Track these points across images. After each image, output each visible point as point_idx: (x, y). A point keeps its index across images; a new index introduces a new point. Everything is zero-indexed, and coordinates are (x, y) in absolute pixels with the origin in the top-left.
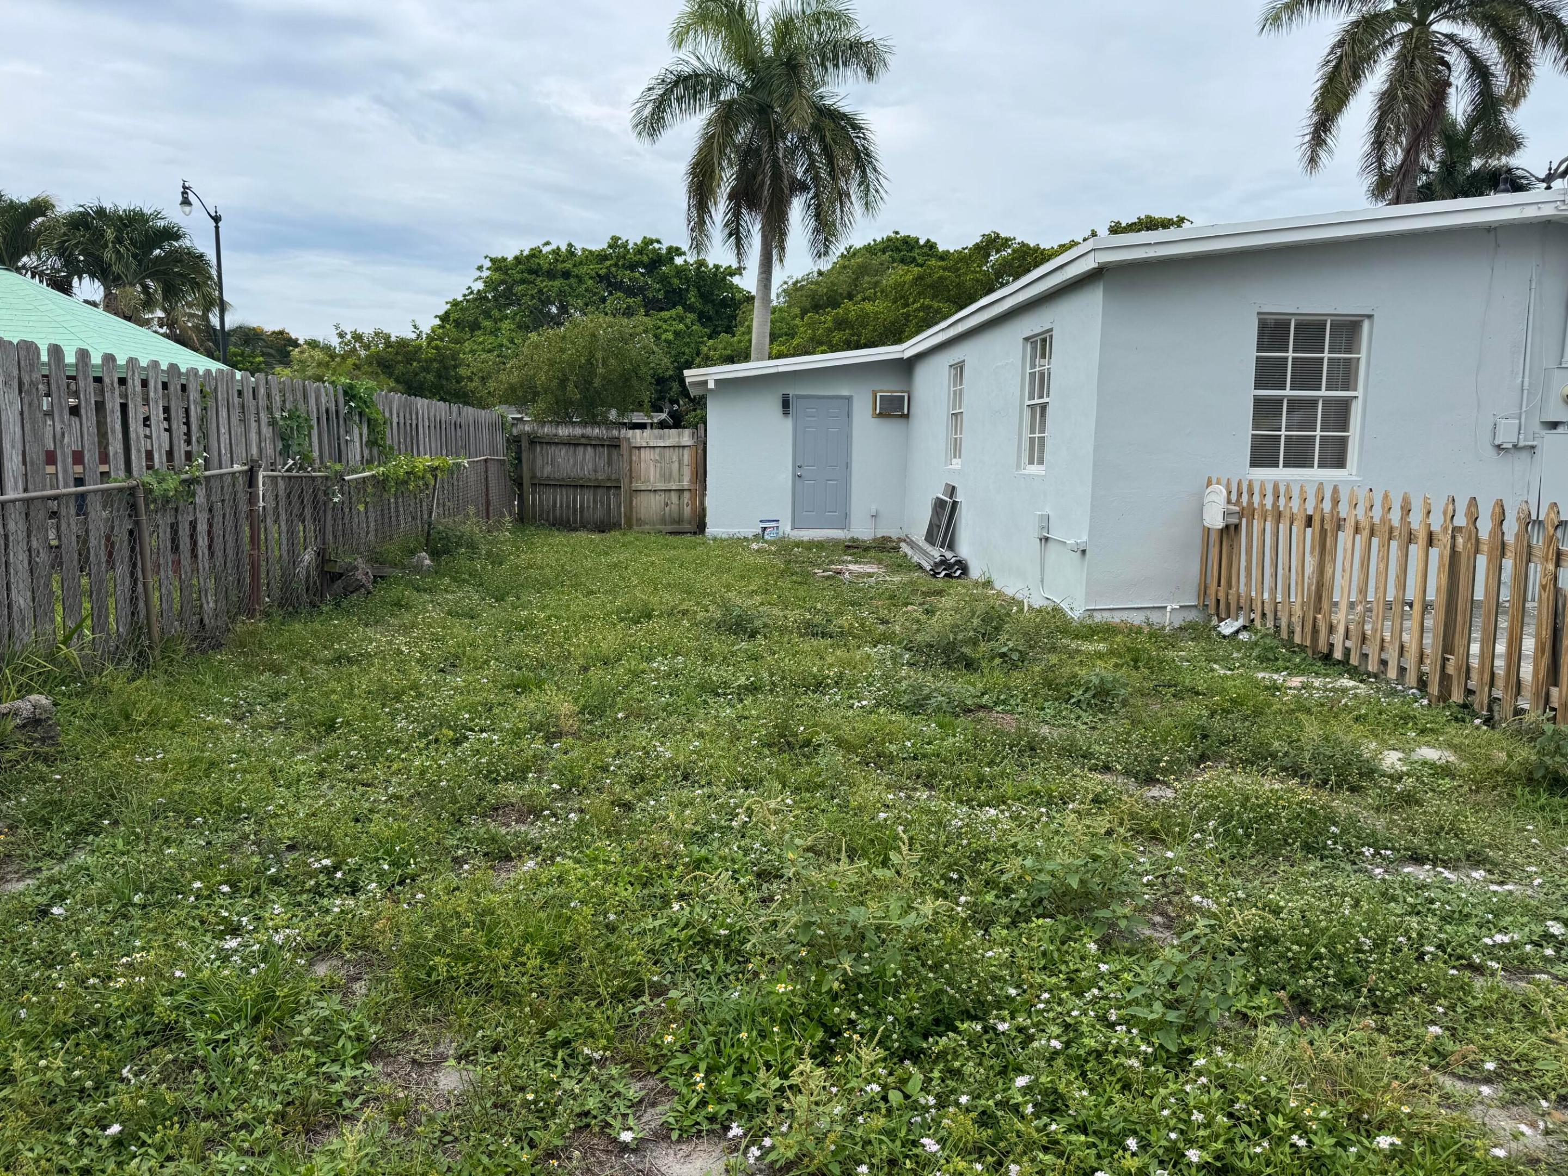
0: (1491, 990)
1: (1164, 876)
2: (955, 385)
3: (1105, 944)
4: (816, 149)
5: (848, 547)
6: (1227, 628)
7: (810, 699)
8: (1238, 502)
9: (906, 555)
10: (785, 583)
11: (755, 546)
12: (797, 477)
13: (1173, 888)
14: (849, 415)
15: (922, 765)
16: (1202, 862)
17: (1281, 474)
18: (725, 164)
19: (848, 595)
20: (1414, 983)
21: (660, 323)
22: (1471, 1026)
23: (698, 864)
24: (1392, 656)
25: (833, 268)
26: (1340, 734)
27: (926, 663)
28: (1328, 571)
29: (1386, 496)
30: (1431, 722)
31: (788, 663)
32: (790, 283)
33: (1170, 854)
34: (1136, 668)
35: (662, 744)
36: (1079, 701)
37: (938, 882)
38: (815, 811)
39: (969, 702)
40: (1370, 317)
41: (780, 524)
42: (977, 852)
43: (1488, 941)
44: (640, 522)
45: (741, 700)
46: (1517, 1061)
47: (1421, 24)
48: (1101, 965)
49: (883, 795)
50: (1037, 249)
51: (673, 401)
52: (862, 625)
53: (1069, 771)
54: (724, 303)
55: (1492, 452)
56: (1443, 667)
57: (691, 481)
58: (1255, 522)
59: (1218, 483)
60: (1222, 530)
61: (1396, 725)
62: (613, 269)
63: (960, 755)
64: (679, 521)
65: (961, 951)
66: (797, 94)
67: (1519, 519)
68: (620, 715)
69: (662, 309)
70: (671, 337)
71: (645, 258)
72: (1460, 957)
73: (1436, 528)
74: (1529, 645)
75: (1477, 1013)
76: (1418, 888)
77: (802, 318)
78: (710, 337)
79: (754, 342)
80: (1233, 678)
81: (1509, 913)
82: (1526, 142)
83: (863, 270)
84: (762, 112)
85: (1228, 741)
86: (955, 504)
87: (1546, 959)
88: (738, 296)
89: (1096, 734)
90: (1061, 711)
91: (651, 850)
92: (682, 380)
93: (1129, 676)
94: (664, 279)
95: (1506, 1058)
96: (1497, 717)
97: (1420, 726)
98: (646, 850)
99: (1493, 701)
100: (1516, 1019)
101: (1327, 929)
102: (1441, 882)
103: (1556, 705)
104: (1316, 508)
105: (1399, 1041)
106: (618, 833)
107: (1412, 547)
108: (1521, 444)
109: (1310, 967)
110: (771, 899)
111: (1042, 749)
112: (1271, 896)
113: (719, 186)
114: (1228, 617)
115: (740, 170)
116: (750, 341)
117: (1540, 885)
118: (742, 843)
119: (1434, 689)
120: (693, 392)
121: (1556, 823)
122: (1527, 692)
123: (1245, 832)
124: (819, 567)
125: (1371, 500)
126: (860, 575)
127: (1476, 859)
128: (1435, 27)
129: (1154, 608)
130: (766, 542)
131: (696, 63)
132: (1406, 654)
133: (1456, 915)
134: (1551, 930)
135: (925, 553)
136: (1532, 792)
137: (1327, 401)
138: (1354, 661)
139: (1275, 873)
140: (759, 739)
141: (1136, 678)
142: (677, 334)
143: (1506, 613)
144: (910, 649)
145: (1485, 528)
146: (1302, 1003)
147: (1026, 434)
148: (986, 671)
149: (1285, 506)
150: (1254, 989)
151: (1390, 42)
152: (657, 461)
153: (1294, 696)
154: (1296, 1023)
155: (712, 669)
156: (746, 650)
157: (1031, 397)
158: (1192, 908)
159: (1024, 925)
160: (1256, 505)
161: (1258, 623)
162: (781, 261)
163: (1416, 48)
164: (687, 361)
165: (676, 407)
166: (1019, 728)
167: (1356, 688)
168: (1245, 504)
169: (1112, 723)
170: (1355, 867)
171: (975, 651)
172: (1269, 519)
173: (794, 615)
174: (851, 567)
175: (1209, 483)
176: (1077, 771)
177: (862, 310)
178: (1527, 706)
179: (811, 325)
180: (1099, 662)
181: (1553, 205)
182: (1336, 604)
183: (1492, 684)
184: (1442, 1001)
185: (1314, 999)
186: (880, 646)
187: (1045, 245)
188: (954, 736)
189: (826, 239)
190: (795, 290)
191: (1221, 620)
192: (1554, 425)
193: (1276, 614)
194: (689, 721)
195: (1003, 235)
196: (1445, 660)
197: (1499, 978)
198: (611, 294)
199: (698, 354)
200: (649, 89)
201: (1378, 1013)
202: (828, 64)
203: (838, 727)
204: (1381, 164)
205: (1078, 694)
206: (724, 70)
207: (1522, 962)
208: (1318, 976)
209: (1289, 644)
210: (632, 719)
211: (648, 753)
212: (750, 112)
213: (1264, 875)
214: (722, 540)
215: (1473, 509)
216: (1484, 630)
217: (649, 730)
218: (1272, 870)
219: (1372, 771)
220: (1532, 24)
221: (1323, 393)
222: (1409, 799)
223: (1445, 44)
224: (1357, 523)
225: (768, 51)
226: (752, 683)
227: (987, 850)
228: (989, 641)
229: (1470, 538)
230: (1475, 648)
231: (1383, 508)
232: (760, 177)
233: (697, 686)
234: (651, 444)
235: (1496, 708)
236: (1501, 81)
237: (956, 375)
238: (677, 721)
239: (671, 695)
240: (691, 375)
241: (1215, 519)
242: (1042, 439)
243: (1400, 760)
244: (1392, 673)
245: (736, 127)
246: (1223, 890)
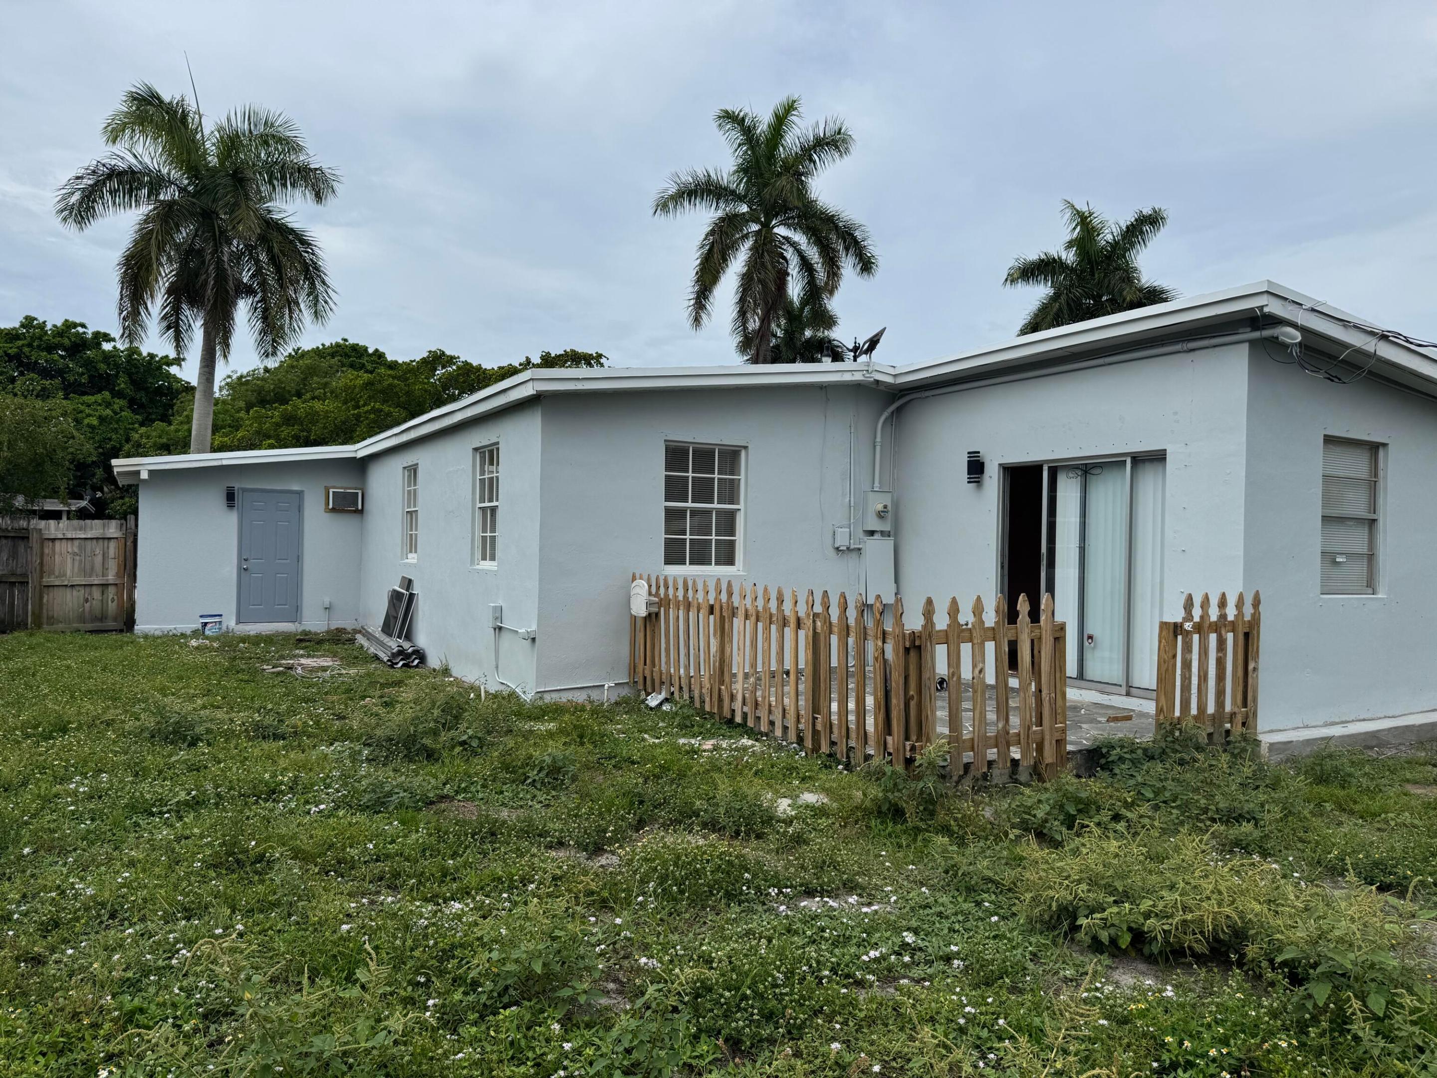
0: (871, 1000)
1: (614, 943)
2: (409, 486)
3: (568, 1023)
4: (263, 257)
5: (300, 641)
6: (653, 701)
7: (263, 808)
8: (657, 595)
9: (362, 647)
10: (230, 683)
11: (194, 643)
12: (243, 571)
13: (622, 953)
14: (300, 509)
15: (385, 867)
16: (645, 923)
17: (687, 570)
18: (164, 260)
19: (301, 691)
20: (817, 1007)
21: (82, 408)
22: (860, 1035)
23: (129, 1018)
24: (777, 717)
25: (280, 366)
26: (745, 789)
27: (387, 757)
28: (728, 650)
29: (766, 590)
30: (809, 771)
31: (235, 772)
32: (234, 377)
33: (618, 921)
34: (582, 744)
35: (82, 879)
36: (534, 781)
37: (405, 989)
38: (270, 932)
39: (431, 795)
40: (746, 448)
41: (223, 619)
42: (443, 951)
43: (865, 958)
44: (51, 620)
45: (180, 818)
46: (894, 1059)
47: (766, 226)
48: (564, 1045)
49: (346, 905)
50: (479, 368)
51: (95, 488)
52: (317, 723)
53: (528, 851)
54: (159, 391)
55: (832, 553)
56: (814, 725)
57: (118, 575)
58: (671, 610)
59: (641, 578)
60: (645, 618)
61: (784, 775)
62: (26, 350)
63: (424, 850)
64: (103, 618)
65: (432, 1058)
66: (243, 206)
67: (856, 607)
68: (26, 851)
69: (84, 393)
70: (95, 422)
71: (66, 342)
72: (848, 976)
73: (802, 614)
74: (870, 701)
75: (863, 1023)
76: (813, 919)
77: (248, 412)
78: (142, 424)
79: (194, 433)
80: (660, 746)
81: (877, 930)
82: (839, 321)
83: (311, 371)
84: (207, 217)
85: (660, 805)
86: (412, 596)
87: (906, 966)
88: (175, 386)
89: (550, 811)
90: (518, 793)
91: (68, 1010)
92: (109, 468)
93: (576, 752)
94: (89, 364)
95: (886, 1058)
96: (853, 763)
97: (801, 775)
98: (62, 1010)
99: (850, 749)
100: (891, 1022)
101: (750, 970)
102: (828, 911)
103: (891, 750)
104: (716, 599)
105: (810, 1062)
106: (25, 994)
107: (786, 629)
108: (852, 547)
109: (739, 1009)
110: (220, 1041)
111: (502, 833)
112: (704, 948)
113: (157, 281)
114: (654, 691)
115: (180, 267)
116: (190, 431)
117: (895, 902)
118: (185, 983)
119: (808, 743)
120: (121, 482)
121: (900, 846)
122: (872, 741)
123: (679, 888)
124: (267, 662)
125: (755, 592)
126: (313, 670)
127: (850, 887)
128: (776, 230)
129: (594, 686)
130: (207, 638)
131: (133, 161)
132: (787, 715)
133: (841, 939)
134: (907, 939)
135: (382, 644)
136: (882, 823)
137: (719, 512)
138: (750, 723)
139: (705, 923)
140: (203, 861)
141: (583, 753)
142: (102, 419)
143: (853, 676)
144: (369, 745)
145: (835, 613)
146: (735, 1044)
147: (479, 534)
148: (447, 761)
149: (693, 598)
150: (695, 1038)
151: (746, 236)
152: (75, 554)
153: (708, 758)
154: (731, 1064)
155: (145, 786)
156: (185, 762)
157: (482, 500)
158: (639, 970)
159: (491, 1018)
160: (671, 597)
161: (676, 696)
162: (225, 357)
163: (764, 244)
164: (114, 448)
165: (99, 494)
166: (480, 815)
167: (753, 746)
168: (662, 596)
169: (564, 799)
170: (765, 907)
171: (435, 741)
172: (681, 608)
173: (240, 717)
174: (303, 661)
175: (634, 579)
176: (534, 850)
177: (311, 408)
178: (872, 752)
179: (258, 418)
180: (551, 742)
181: (861, 373)
182: (735, 675)
183: (848, 737)
184: (838, 1018)
185: (744, 1038)
186: (336, 744)
187: (487, 365)
188: (417, 831)
189: (274, 341)
190: (238, 385)
191: (648, 694)
192: (872, 533)
193: (690, 688)
194: (116, 849)
195: (448, 352)
196: (815, 719)
197: (875, 989)
198: (22, 374)
199: (128, 440)
200: (78, 178)
201: (793, 1039)
202: (276, 183)
203: (294, 837)
204: (745, 329)
205: (533, 774)
206: (165, 171)
207: (890, 971)
208: (746, 1015)
209: (701, 712)
210: (42, 853)
211: (63, 892)
212: (193, 215)
213: (696, 927)
214: (155, 638)
215: (826, 600)
216: (840, 694)
217: (65, 864)
218: (702, 920)
219: (771, 818)
220: (838, 238)
221: (716, 505)
222: (799, 840)
223: (783, 244)
224: (746, 611)
225: (213, 161)
226: (193, 797)
227: (453, 947)
228: (449, 730)
229: (825, 622)
230: (834, 706)
231: (764, 598)
232: (204, 277)
233: (126, 806)
234: (69, 536)
235: (852, 755)
236: (821, 275)
237: (409, 476)
238: (101, 851)
239: (93, 820)
240: (119, 464)
241: (640, 609)
242: (493, 539)
243: (789, 806)
244: (778, 732)
245: (177, 226)
246: (665, 950)
